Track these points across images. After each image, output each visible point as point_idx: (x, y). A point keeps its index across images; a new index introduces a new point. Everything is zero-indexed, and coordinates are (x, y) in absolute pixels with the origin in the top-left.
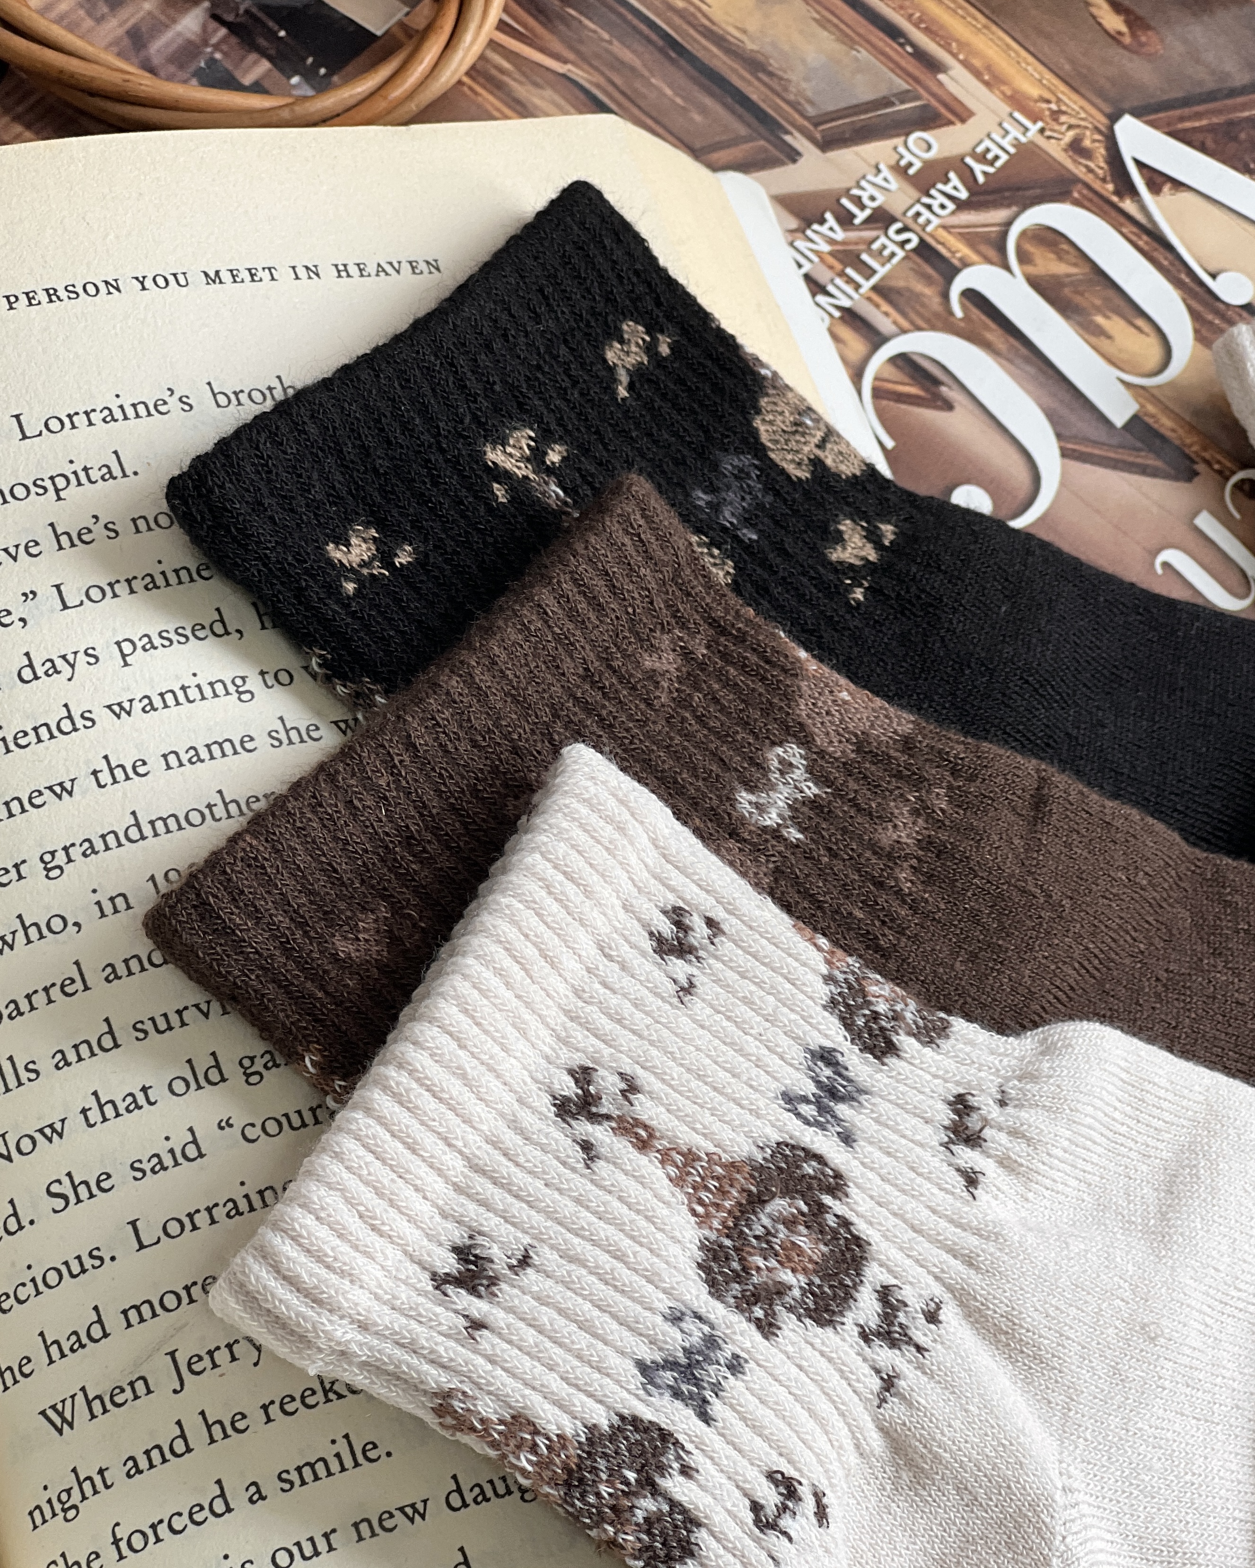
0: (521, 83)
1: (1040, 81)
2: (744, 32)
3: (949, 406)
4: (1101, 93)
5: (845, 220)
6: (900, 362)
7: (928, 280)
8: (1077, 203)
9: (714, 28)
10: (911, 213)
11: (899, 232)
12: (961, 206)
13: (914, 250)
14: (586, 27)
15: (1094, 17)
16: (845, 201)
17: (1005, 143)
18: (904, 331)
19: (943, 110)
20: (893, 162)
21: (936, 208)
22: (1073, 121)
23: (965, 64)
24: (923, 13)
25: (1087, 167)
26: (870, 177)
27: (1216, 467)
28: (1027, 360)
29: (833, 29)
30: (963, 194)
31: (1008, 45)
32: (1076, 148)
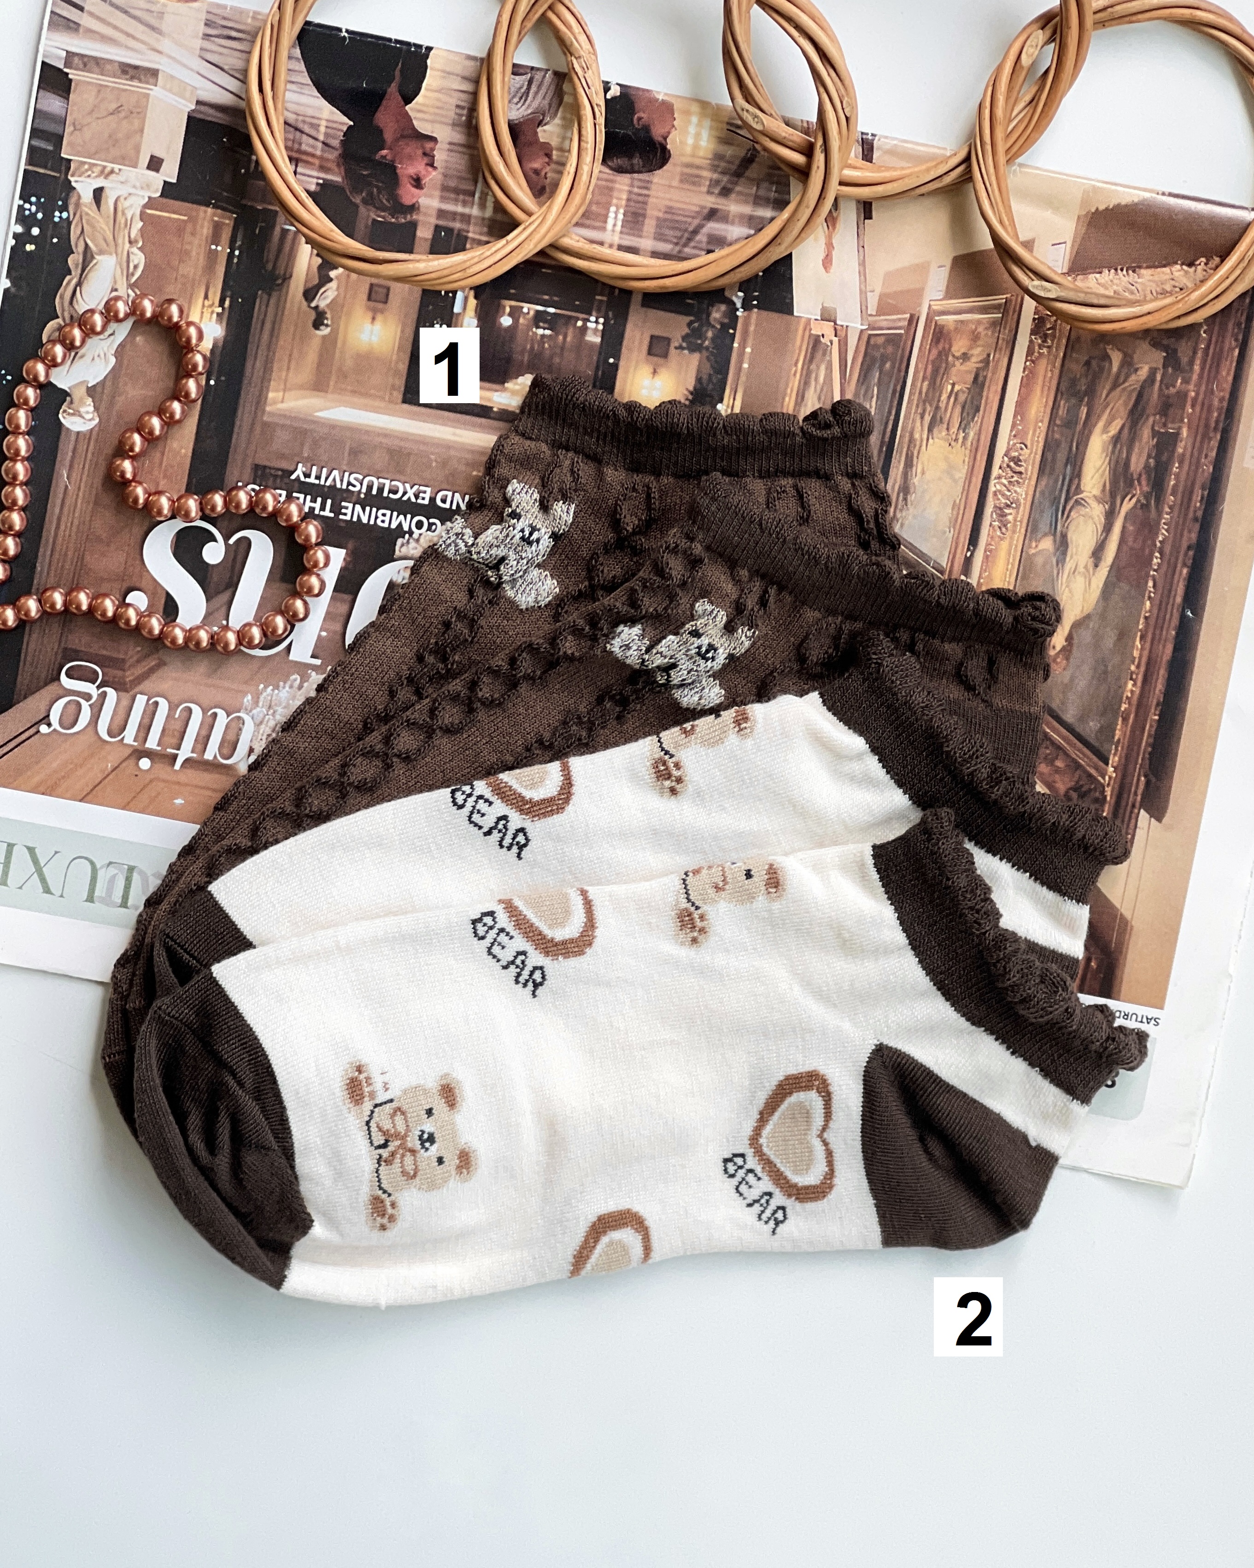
9: (915, 458)
14: (871, 402)
24: (996, 550)
29: (954, 513)
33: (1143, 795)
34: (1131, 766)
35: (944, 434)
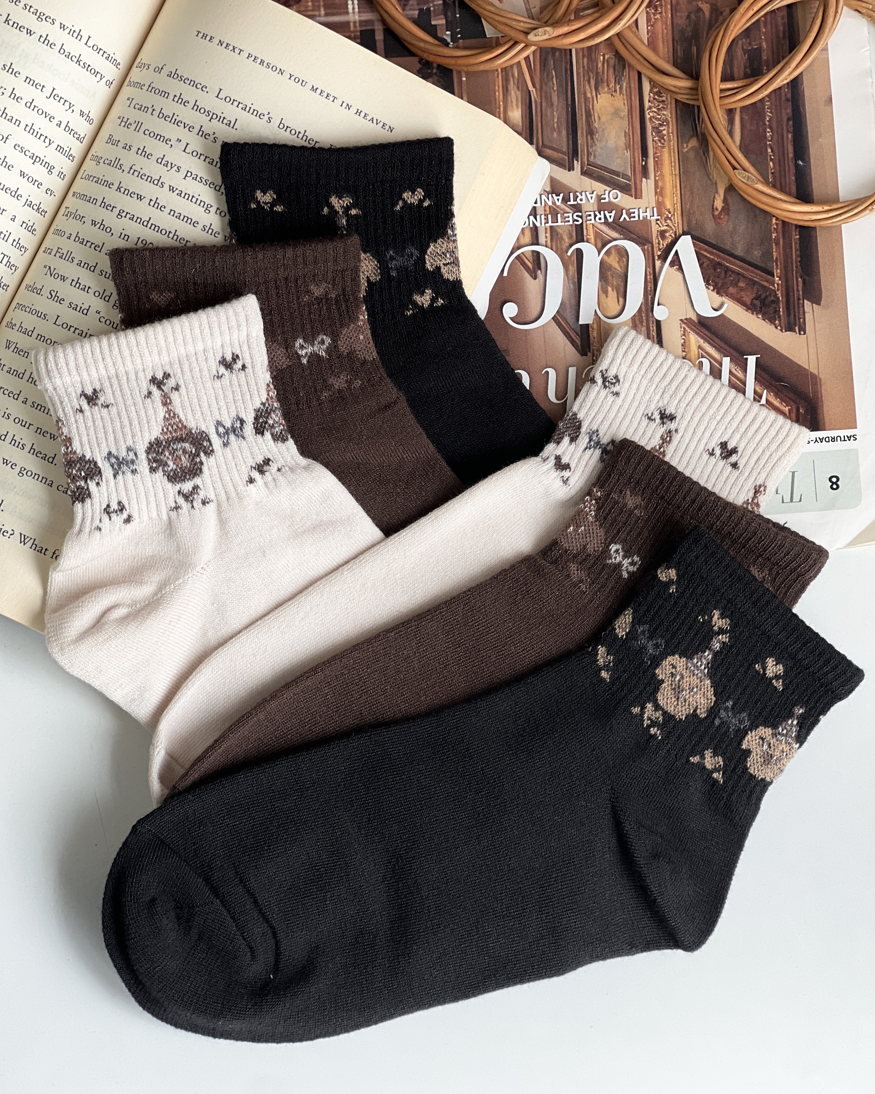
0: (514, 83)
1: (674, 204)
2: (599, 118)
3: (535, 278)
4: (689, 222)
5: (565, 200)
6: (535, 254)
7: (571, 237)
8: (643, 250)
9: (592, 111)
10: (587, 213)
11: (577, 216)
12: (606, 223)
13: (576, 225)
14: (553, 81)
15: (714, 197)
16: (571, 194)
17: (641, 215)
18: (546, 247)
19: (633, 190)
20: (600, 194)
21: (597, 218)
22: (671, 224)
23: (656, 182)
24: (661, 155)
25: (659, 241)
26: (587, 193)
27: (594, 358)
28: (574, 283)
29: (627, 139)
30: (610, 220)
31: (676, 187)
32: (662, 234)
33: (802, 290)
34: (790, 274)
35: (606, 89)
